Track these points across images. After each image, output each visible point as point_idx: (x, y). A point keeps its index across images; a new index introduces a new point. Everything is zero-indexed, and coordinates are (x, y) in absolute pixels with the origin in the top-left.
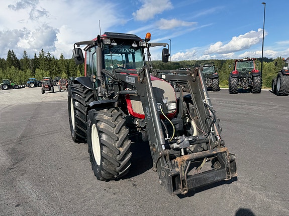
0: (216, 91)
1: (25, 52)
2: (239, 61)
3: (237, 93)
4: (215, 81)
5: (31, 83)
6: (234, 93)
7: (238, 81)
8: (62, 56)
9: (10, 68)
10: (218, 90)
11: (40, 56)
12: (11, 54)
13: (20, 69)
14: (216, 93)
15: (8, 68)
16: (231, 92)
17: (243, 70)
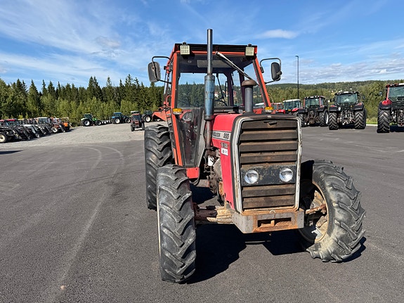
0: (360, 129)
1: (109, 78)
2: (392, 86)
3: (388, 132)
4: (359, 115)
5: (116, 118)
6: (384, 132)
7: (391, 115)
9: (92, 99)
10: (362, 127)
11: (127, 84)
12: (93, 81)
13: (102, 100)
14: (359, 131)
15: (89, 99)
16: (380, 130)
17: (399, 98)
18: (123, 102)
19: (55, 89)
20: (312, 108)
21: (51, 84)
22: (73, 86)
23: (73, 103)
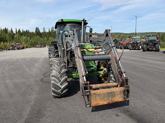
1: (44, 28)
11: (52, 30)
12: (37, 29)
13: (41, 37)
15: (35, 36)
18: (50, 37)
19: (21, 32)
20: (151, 41)
21: (19, 30)
22: (29, 31)
23: (29, 38)
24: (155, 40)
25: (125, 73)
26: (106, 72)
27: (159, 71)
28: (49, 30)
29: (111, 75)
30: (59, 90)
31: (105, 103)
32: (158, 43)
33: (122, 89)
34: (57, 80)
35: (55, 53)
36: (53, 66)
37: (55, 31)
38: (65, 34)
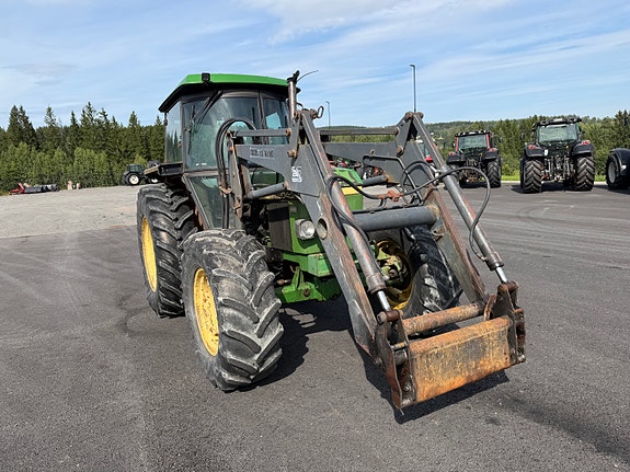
1: (49, 110)
8: (133, 119)
9: (17, 146)
11: (85, 120)
12: (17, 116)
13: (38, 149)
15: (11, 146)
18: (78, 149)
20: (473, 152)
24: (484, 149)
25: (501, 266)
26: (399, 269)
27: (532, 252)
28: (74, 120)
29: (427, 281)
30: (252, 356)
31: (459, 381)
32: (494, 160)
33: (502, 323)
34: (245, 320)
35: (176, 211)
36: (219, 264)
37: (99, 121)
38: (233, 133)
